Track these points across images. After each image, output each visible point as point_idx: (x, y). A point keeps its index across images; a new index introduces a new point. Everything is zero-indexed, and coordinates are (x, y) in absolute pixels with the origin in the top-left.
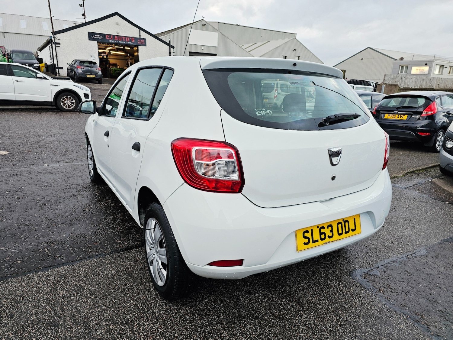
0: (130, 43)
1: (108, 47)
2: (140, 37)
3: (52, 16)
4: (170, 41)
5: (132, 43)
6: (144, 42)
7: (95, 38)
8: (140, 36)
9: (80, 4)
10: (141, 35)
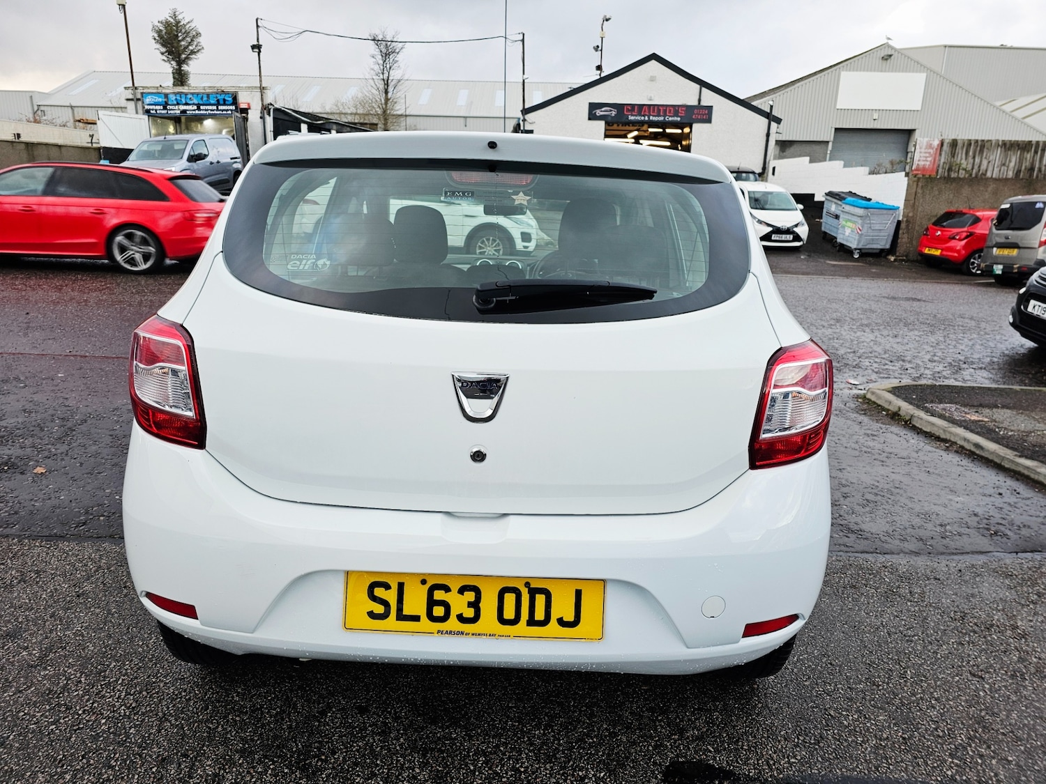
0: (675, 119)
1: (631, 131)
2: (699, 103)
3: (525, 76)
4: (772, 107)
5: (679, 119)
6: (705, 114)
7: (602, 113)
8: (699, 100)
9: (596, 45)
10: (702, 98)
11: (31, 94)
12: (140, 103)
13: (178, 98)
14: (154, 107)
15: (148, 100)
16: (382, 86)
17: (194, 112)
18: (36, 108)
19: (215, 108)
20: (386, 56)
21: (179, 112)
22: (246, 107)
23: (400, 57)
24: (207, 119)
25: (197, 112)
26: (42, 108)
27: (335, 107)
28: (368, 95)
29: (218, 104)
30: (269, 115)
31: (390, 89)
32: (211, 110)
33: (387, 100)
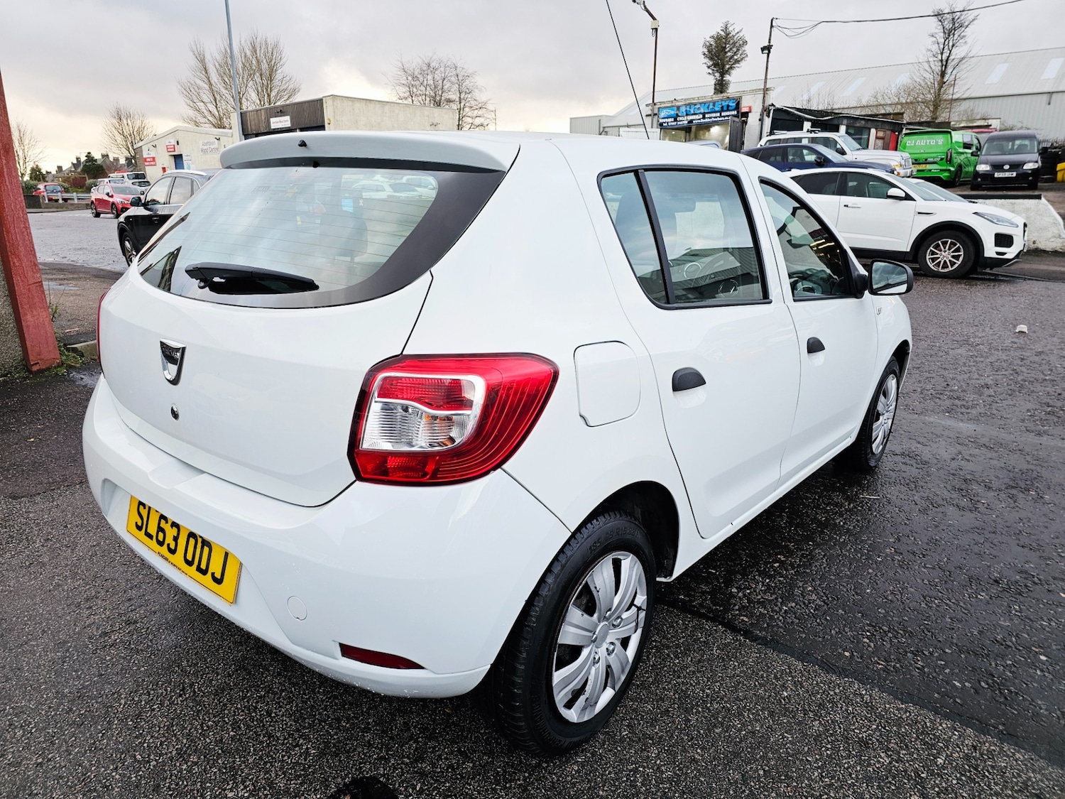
11: (600, 118)
12: (656, 117)
13: (688, 109)
14: (666, 120)
15: (663, 114)
16: (938, 68)
17: (699, 121)
18: (601, 130)
19: (718, 114)
20: (949, 33)
21: (687, 122)
22: (747, 111)
23: (968, 32)
24: (714, 126)
25: (702, 120)
26: (606, 130)
27: (872, 99)
28: (918, 80)
29: (722, 110)
30: (769, 117)
31: (949, 70)
32: (714, 118)
33: (942, 83)
